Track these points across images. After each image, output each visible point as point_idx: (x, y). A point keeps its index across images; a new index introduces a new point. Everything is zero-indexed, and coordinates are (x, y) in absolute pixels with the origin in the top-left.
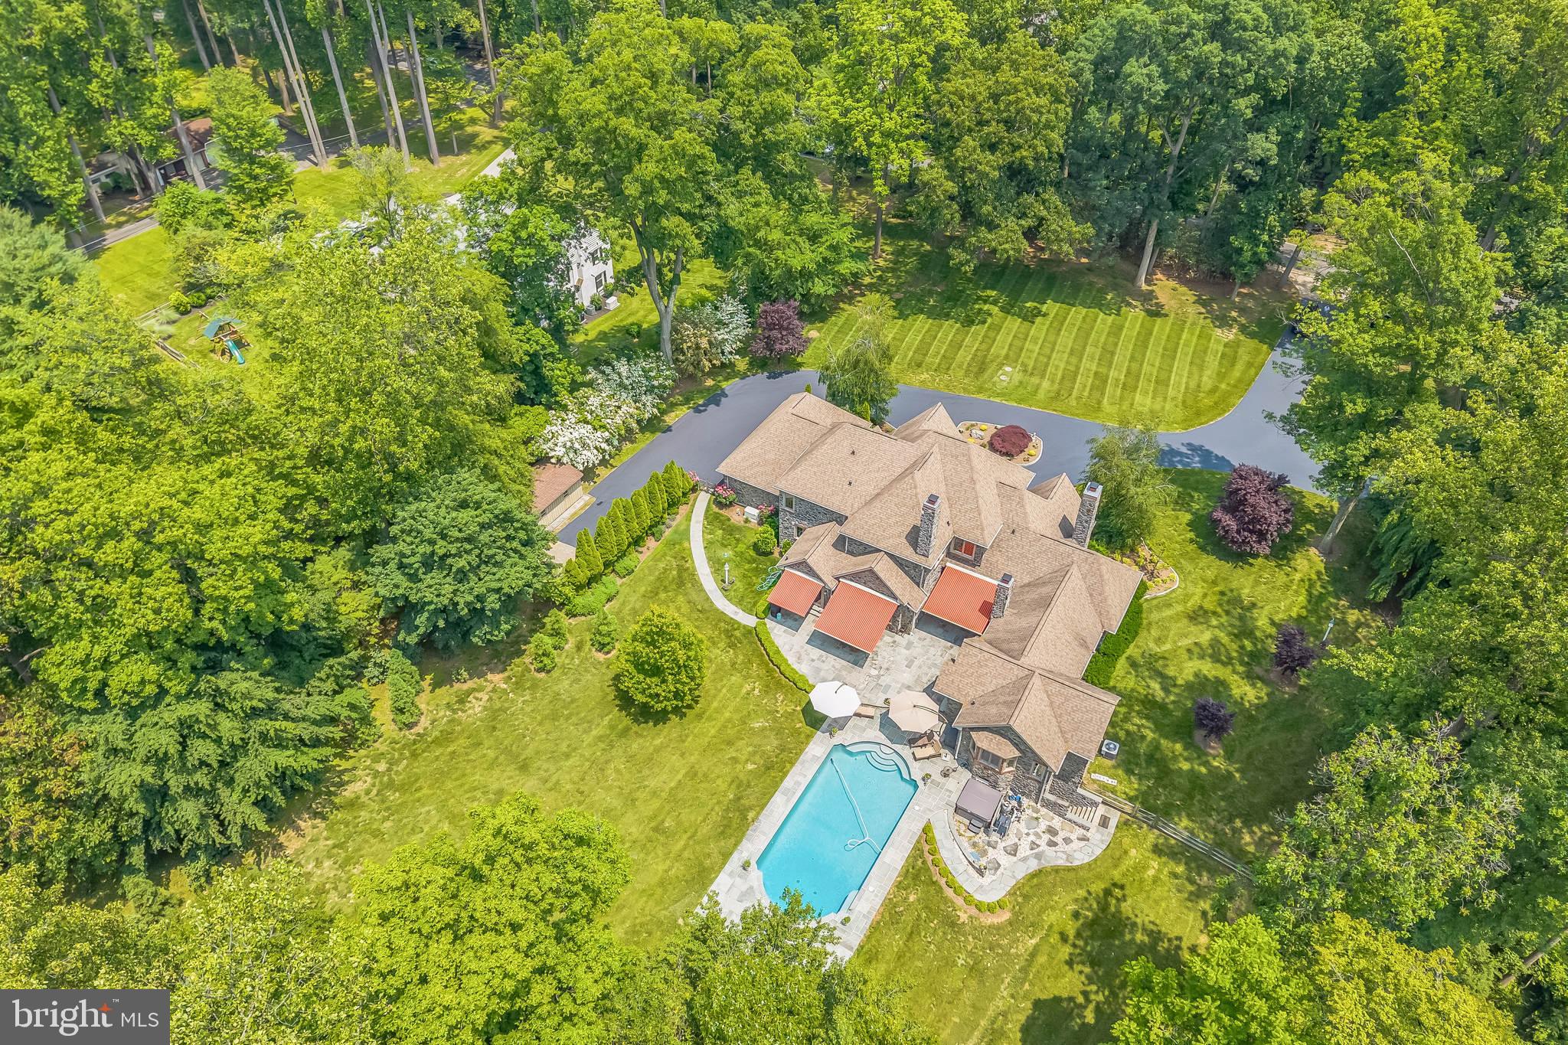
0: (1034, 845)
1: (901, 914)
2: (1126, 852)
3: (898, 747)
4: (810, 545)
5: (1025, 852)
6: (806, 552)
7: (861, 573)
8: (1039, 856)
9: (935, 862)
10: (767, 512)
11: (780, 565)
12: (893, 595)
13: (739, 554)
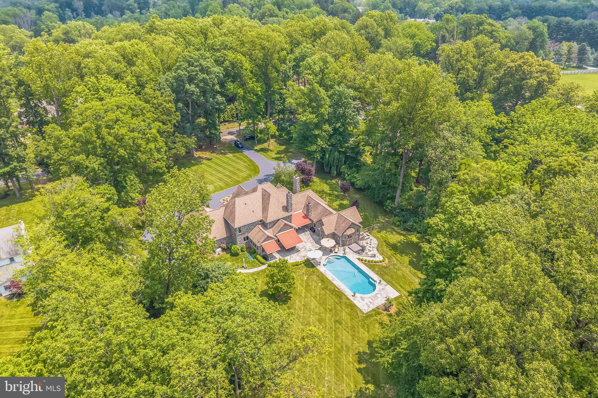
1: (380, 273)
2: (377, 236)
3: (331, 255)
4: (261, 234)
5: (371, 249)
6: (263, 235)
7: (282, 228)
8: (373, 247)
9: (369, 262)
10: (224, 246)
11: (258, 245)
12: (292, 227)
13: (233, 261)
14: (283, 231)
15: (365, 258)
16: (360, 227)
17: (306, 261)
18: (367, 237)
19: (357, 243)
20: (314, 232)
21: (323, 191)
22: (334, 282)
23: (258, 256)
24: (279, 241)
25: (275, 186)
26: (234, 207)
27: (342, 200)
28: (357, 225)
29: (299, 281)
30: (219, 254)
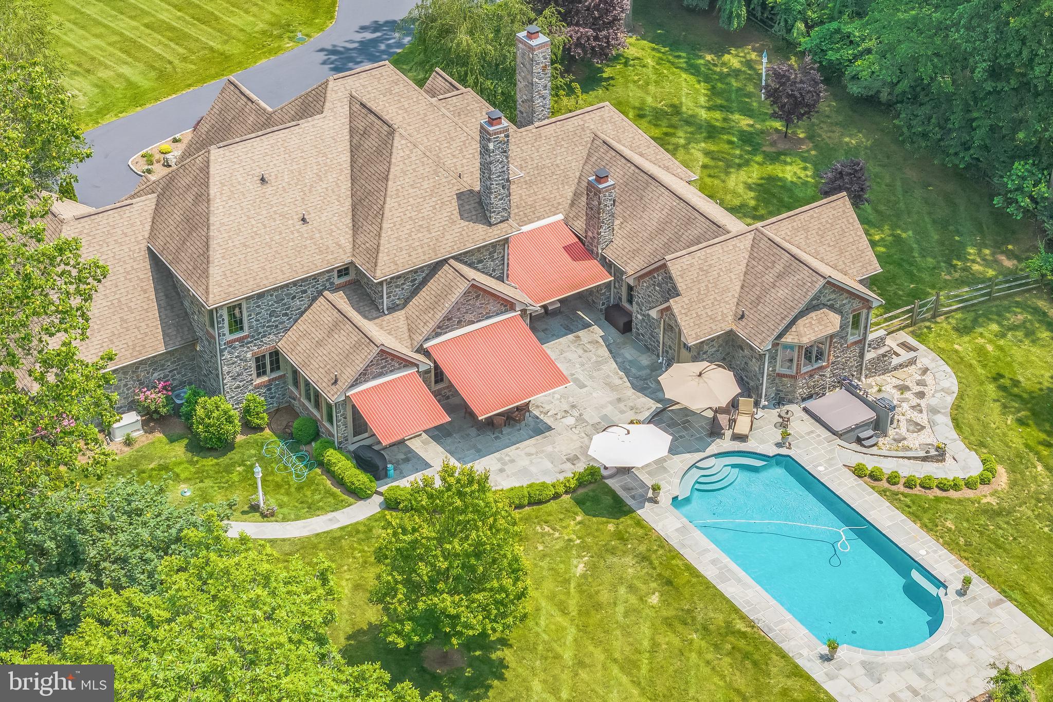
0: (917, 408)
1: (968, 544)
2: (956, 351)
3: (713, 448)
4: (344, 339)
5: (922, 419)
6: (356, 347)
7: (457, 306)
8: (934, 411)
9: (909, 484)
10: (155, 398)
11: (332, 396)
12: (508, 305)
13: (201, 476)
14: (460, 324)
15: (887, 466)
16: (866, 303)
17: (581, 484)
18: (905, 356)
19: (852, 390)
20: (627, 328)
21: (676, 109)
22: (729, 590)
23: (332, 455)
24: (439, 375)
25: (421, 83)
26: (203, 197)
27: (774, 158)
28: (853, 295)
29: (549, 585)
30: (128, 442)
